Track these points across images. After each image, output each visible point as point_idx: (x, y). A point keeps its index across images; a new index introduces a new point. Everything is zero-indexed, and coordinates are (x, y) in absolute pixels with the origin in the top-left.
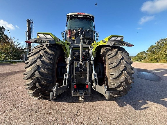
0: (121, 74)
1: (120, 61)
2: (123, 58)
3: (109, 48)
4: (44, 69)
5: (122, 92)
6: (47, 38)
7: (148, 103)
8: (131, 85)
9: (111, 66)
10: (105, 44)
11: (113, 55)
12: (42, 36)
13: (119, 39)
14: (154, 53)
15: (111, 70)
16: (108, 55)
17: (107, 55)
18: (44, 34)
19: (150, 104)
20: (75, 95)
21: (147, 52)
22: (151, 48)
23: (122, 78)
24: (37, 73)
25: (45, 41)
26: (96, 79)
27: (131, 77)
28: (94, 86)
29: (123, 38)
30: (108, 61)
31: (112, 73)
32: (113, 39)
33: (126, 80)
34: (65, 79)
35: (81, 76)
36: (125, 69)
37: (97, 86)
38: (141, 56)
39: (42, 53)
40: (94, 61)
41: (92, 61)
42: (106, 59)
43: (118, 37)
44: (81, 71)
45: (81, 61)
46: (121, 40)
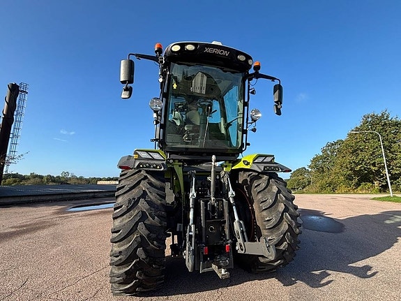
0: (282, 218)
1: (277, 196)
2: (279, 192)
3: (254, 174)
4: (154, 219)
5: (287, 253)
6: (153, 159)
7: (330, 275)
8: (299, 238)
9: (264, 206)
10: (248, 167)
11: (263, 185)
12: (144, 155)
13: (269, 159)
14: (323, 171)
15: (264, 213)
16: (256, 187)
17: (253, 186)
18: (147, 152)
19: (333, 275)
20: (206, 270)
21: (310, 170)
22: (315, 160)
23: (284, 227)
24: (141, 225)
25: (150, 165)
26: (242, 232)
27: (297, 223)
28: (241, 246)
29: (274, 158)
30: (258, 198)
31: (268, 219)
32: (260, 160)
33: (290, 229)
34: (190, 236)
35: (212, 229)
36: (286, 210)
37: (247, 243)
38: (300, 177)
39: (144, 186)
40: (234, 198)
41: (231, 199)
42: (253, 194)
43: (266, 156)
44: (213, 218)
45: (212, 199)
46: (271, 162)
